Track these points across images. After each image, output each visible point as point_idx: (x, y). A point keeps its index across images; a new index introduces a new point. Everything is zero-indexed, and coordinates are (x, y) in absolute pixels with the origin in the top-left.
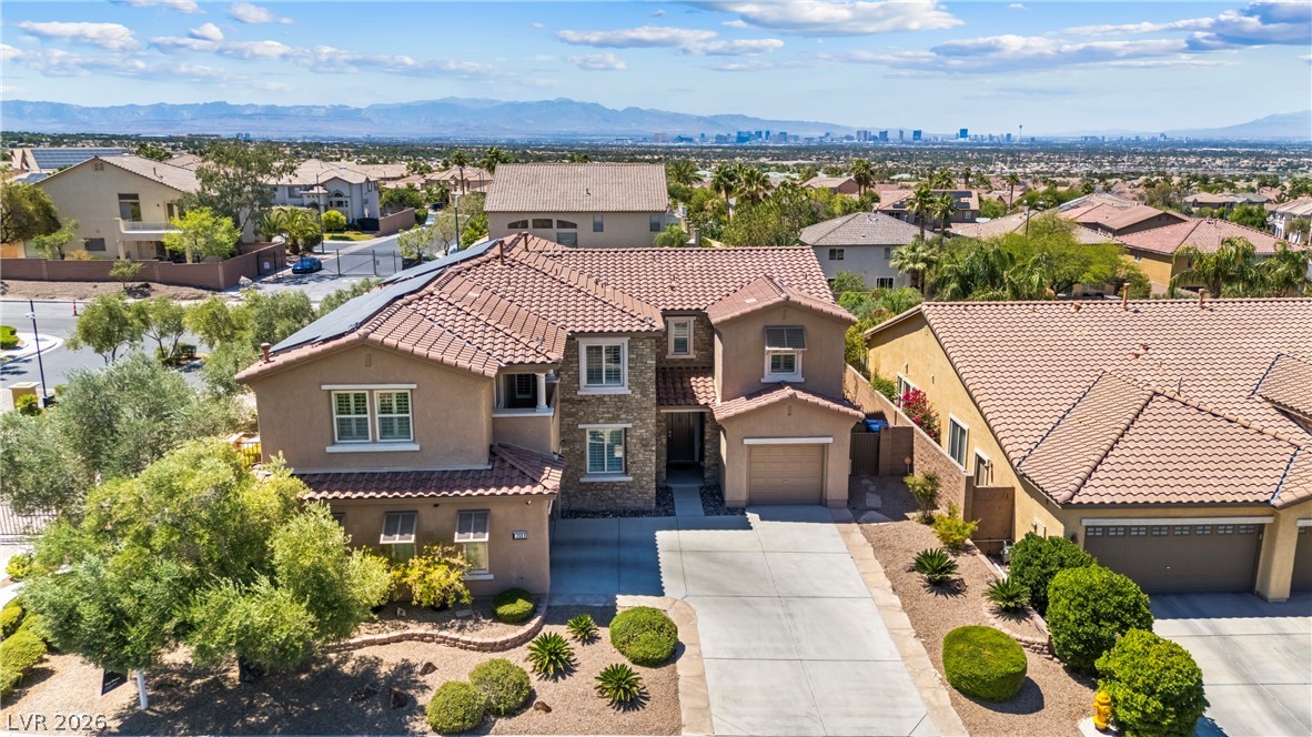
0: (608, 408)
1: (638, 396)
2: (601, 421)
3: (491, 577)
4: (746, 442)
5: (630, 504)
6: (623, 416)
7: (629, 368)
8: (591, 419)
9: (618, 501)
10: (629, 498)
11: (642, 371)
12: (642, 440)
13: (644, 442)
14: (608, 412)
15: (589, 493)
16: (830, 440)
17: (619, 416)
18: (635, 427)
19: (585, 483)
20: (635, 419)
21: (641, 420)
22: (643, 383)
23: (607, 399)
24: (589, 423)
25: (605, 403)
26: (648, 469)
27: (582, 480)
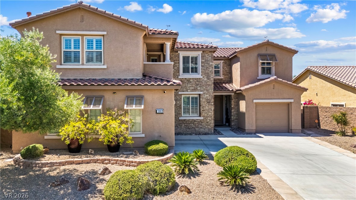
0: (192, 84)
1: (206, 79)
2: (189, 90)
3: (143, 135)
4: (255, 101)
5: (202, 130)
6: (199, 88)
7: (202, 66)
8: (185, 90)
9: (196, 129)
10: (201, 128)
11: (207, 68)
12: (207, 100)
13: (208, 101)
14: (192, 87)
15: (183, 125)
16: (292, 101)
17: (197, 88)
18: (204, 94)
19: (182, 120)
20: (204, 90)
21: (207, 90)
22: (208, 73)
23: (191, 80)
24: (184, 91)
25: (191, 82)
26: (210, 114)
27: (180, 118)
